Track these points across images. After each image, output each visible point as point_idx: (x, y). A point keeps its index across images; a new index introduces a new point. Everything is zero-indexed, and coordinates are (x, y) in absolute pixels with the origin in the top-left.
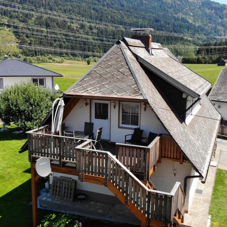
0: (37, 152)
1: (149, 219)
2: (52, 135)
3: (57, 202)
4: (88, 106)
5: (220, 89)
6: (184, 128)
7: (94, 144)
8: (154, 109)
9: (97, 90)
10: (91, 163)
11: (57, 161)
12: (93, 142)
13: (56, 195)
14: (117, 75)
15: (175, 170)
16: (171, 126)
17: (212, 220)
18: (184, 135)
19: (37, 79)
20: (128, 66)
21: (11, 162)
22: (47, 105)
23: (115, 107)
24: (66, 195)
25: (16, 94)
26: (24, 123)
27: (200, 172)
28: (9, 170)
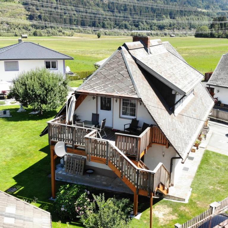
0: (55, 137)
1: (138, 189)
2: (66, 125)
3: (70, 175)
4: (95, 100)
5: (219, 74)
6: (172, 118)
7: (99, 132)
8: (146, 105)
9: (102, 89)
10: (96, 148)
11: (71, 144)
12: (99, 130)
13: (70, 169)
14: (118, 76)
15: (163, 152)
16: (161, 118)
17: (192, 192)
18: (171, 125)
19: (50, 62)
20: (127, 69)
21: (30, 141)
22: (60, 89)
23: (116, 101)
24: (77, 169)
25: (33, 80)
26: (40, 105)
27: (180, 154)
28: (30, 148)
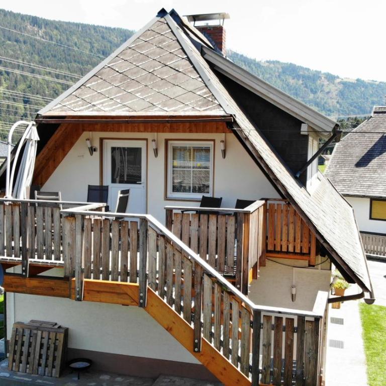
6: (307, 197)
9: (116, 103)
13: (21, 362)
14: (161, 73)
15: (293, 286)
20: (187, 55)
23: (156, 152)
